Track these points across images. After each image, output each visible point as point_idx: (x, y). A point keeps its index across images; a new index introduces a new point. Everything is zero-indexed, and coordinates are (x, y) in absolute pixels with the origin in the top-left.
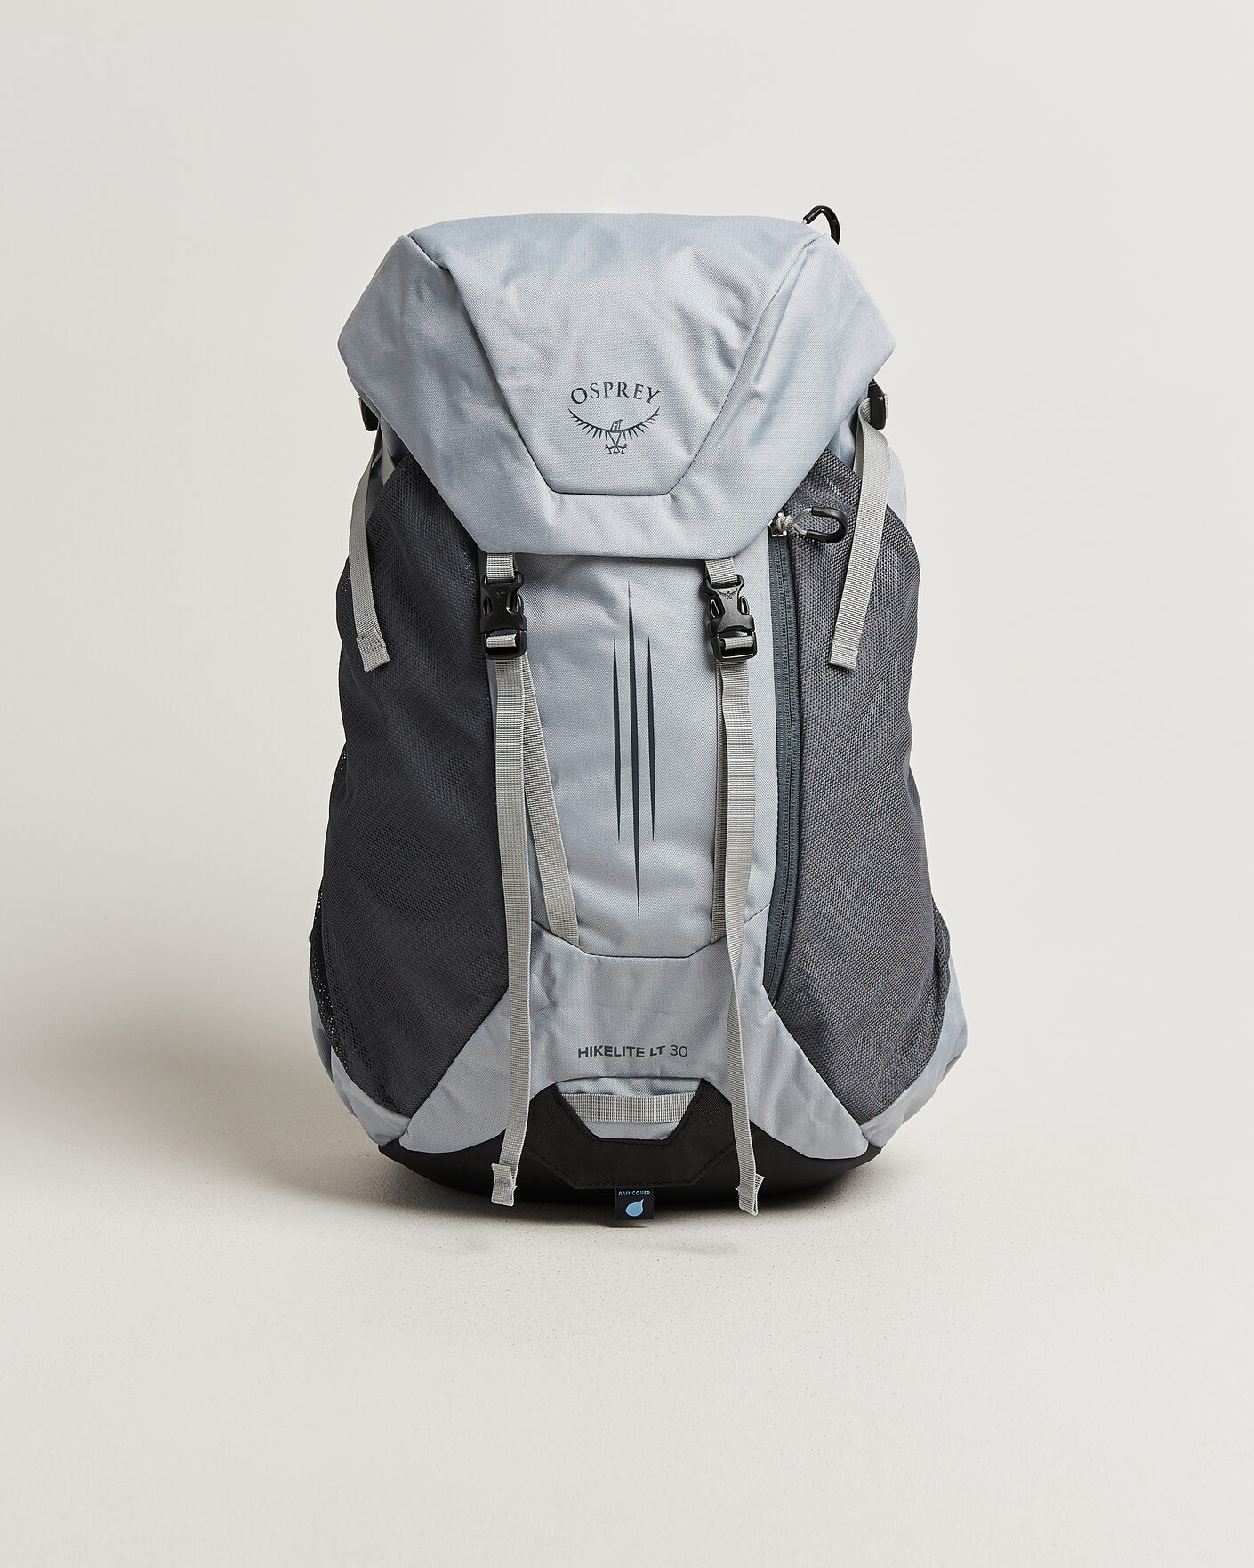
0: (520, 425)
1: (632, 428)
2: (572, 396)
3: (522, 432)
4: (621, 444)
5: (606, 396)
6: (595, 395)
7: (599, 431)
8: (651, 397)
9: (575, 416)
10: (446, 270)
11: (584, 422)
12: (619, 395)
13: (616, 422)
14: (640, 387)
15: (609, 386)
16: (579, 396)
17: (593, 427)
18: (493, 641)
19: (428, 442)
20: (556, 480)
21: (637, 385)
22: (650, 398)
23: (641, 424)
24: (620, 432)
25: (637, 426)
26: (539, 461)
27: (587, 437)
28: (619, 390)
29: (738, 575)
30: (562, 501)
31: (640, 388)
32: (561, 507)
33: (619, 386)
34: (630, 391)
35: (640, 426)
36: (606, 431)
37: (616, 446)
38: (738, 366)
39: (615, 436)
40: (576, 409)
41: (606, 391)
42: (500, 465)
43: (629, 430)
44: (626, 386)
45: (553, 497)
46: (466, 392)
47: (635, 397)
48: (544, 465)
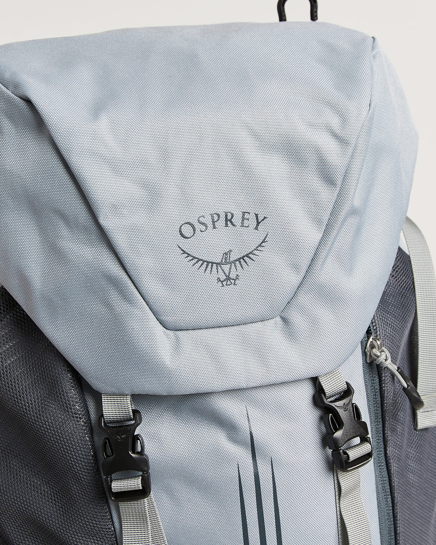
0: (128, 266)
1: (243, 258)
2: (180, 231)
3: (132, 273)
4: (233, 276)
5: (214, 227)
6: (203, 228)
7: (210, 265)
8: (258, 223)
9: (184, 252)
10: (28, 101)
11: (195, 258)
12: (227, 225)
13: (226, 254)
14: (246, 214)
15: (216, 218)
16: (188, 231)
17: (204, 261)
18: (117, 486)
19: (25, 282)
20: (168, 319)
21: (244, 213)
22: (258, 225)
23: (250, 253)
24: (230, 263)
25: (247, 256)
26: (151, 302)
27: (199, 272)
28: (226, 220)
29: (347, 383)
30: (177, 339)
31: (247, 216)
32: (177, 346)
33: (226, 216)
34: (237, 220)
35: (250, 255)
36: (217, 264)
37: (228, 278)
38: (339, 183)
39: (226, 268)
40: (186, 245)
41: (214, 222)
42: (108, 305)
43: (239, 260)
44: (232, 215)
45: (167, 336)
46: (64, 231)
47: (242, 226)
48: (156, 307)
